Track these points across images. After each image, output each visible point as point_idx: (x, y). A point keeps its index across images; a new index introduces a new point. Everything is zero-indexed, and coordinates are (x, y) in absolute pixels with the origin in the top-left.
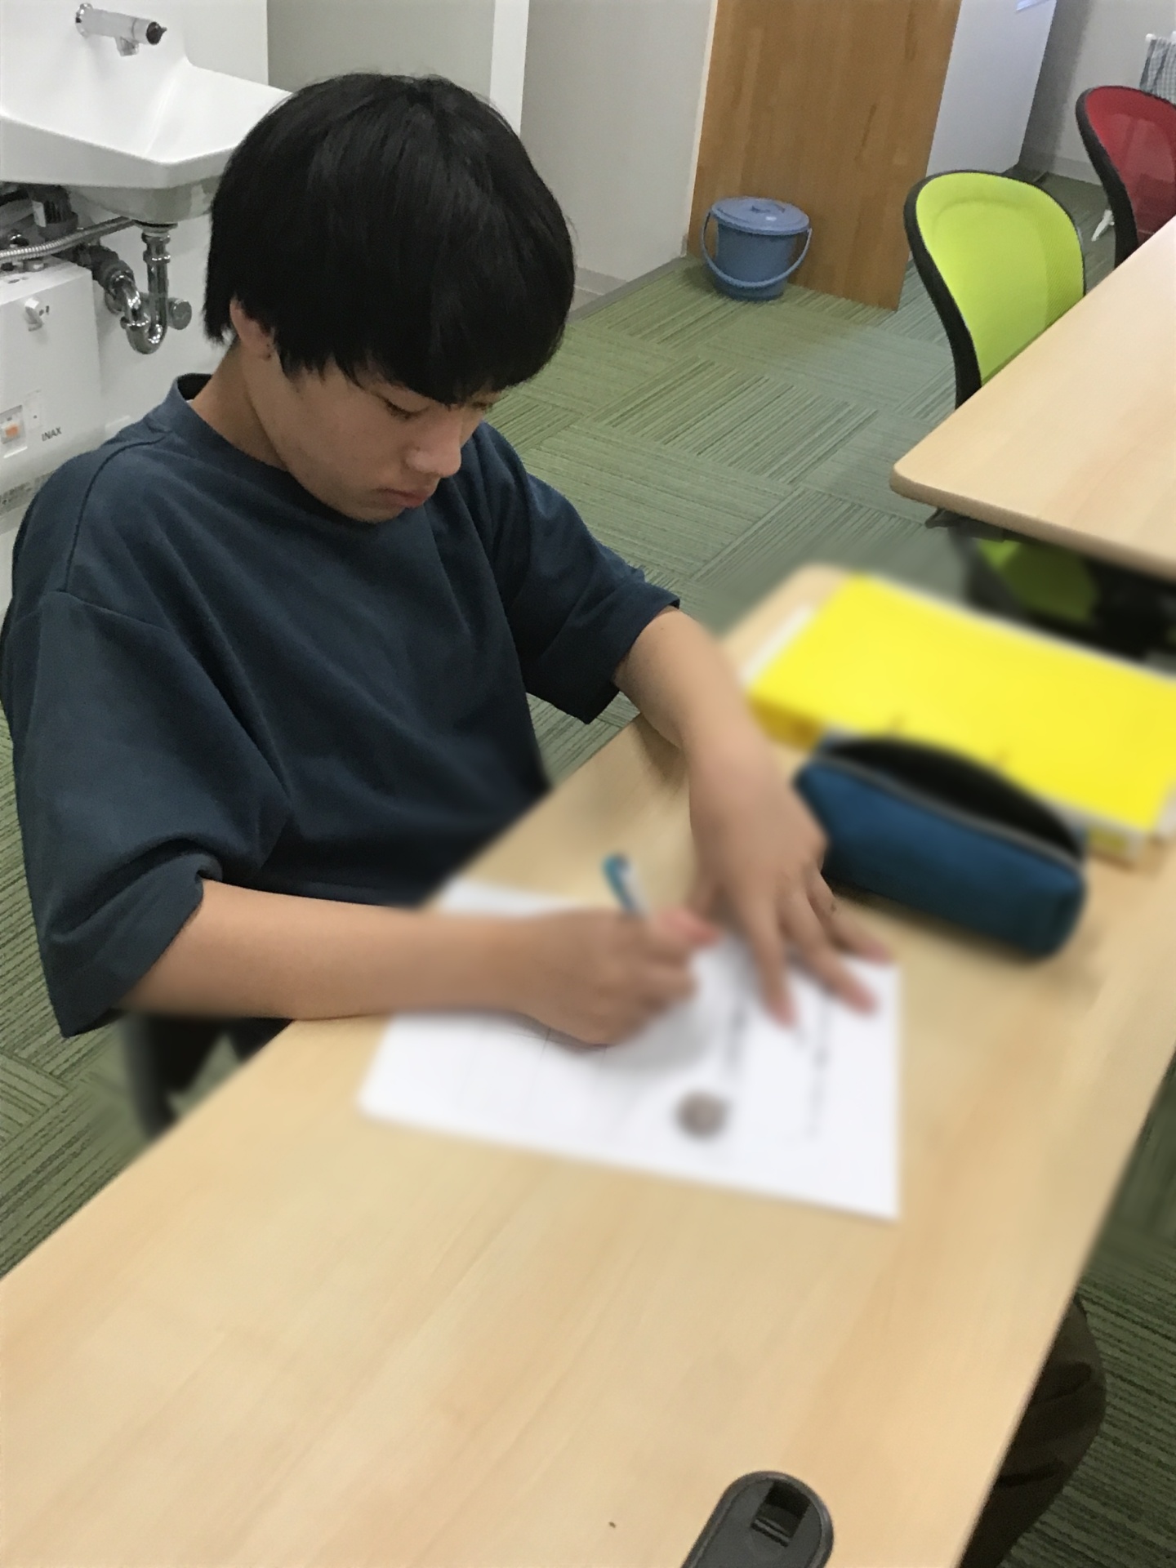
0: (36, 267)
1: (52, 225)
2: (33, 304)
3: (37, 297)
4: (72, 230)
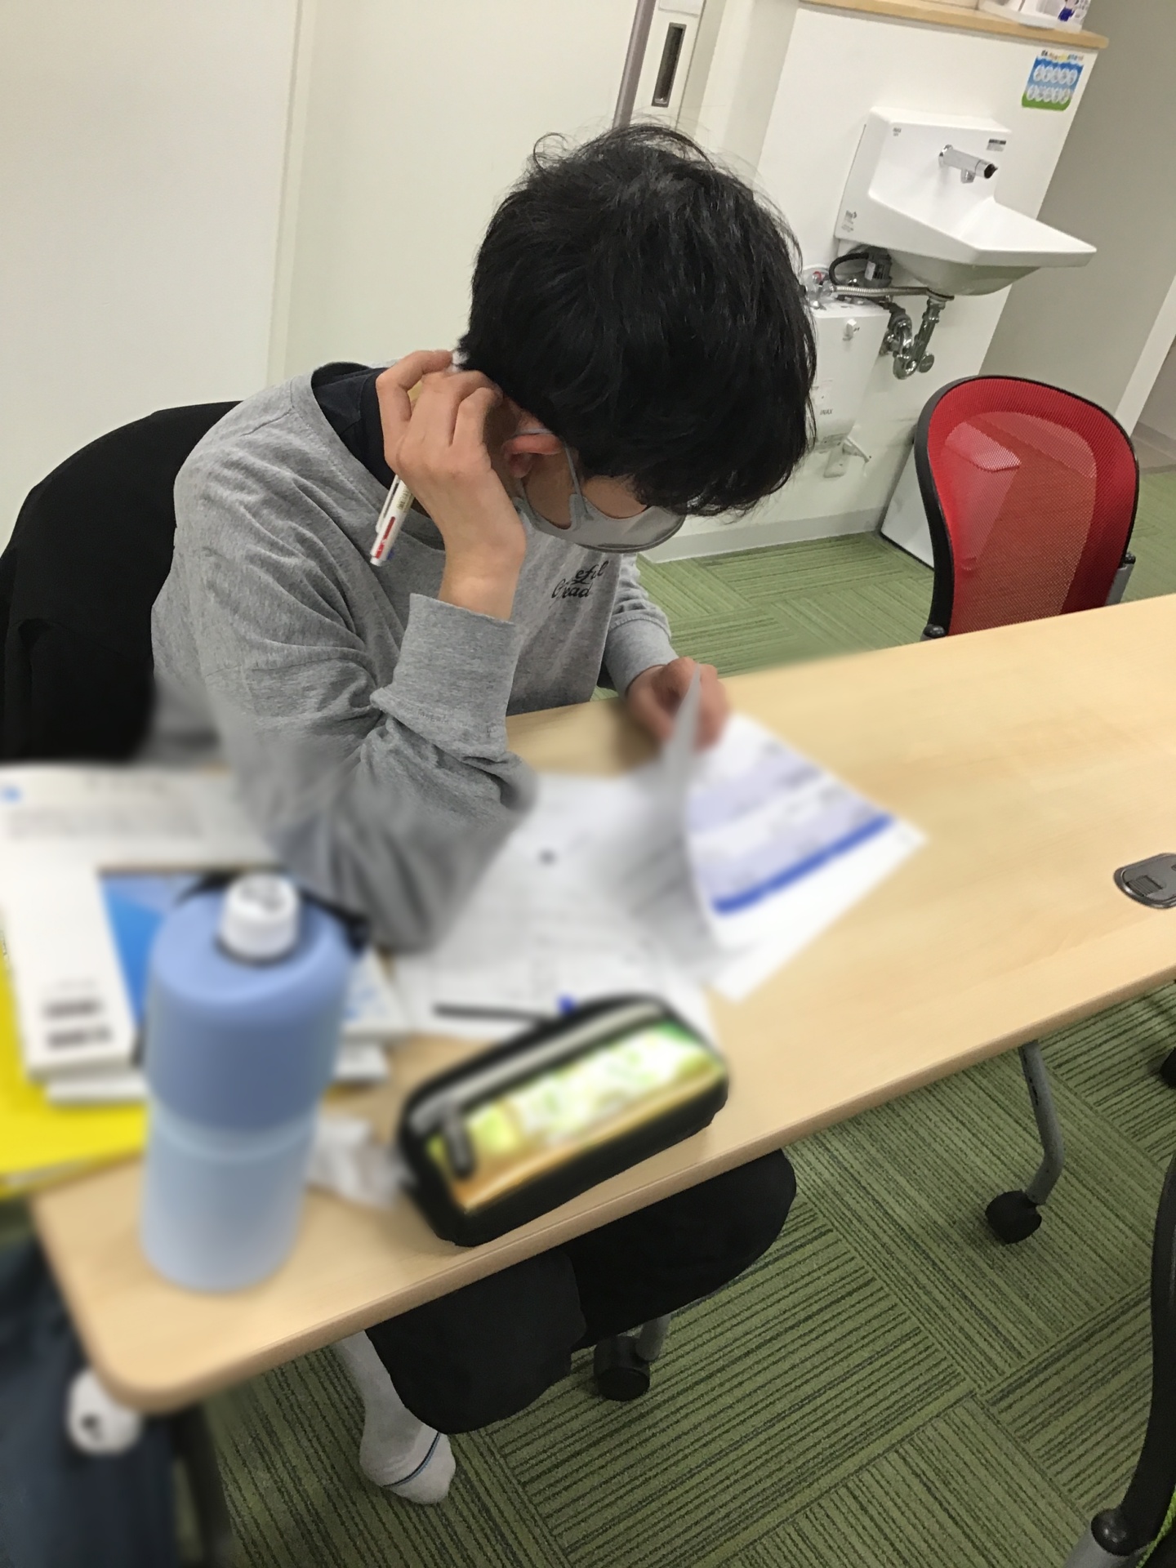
0: (860, 302)
1: (877, 282)
2: (852, 323)
3: (856, 319)
4: (886, 286)
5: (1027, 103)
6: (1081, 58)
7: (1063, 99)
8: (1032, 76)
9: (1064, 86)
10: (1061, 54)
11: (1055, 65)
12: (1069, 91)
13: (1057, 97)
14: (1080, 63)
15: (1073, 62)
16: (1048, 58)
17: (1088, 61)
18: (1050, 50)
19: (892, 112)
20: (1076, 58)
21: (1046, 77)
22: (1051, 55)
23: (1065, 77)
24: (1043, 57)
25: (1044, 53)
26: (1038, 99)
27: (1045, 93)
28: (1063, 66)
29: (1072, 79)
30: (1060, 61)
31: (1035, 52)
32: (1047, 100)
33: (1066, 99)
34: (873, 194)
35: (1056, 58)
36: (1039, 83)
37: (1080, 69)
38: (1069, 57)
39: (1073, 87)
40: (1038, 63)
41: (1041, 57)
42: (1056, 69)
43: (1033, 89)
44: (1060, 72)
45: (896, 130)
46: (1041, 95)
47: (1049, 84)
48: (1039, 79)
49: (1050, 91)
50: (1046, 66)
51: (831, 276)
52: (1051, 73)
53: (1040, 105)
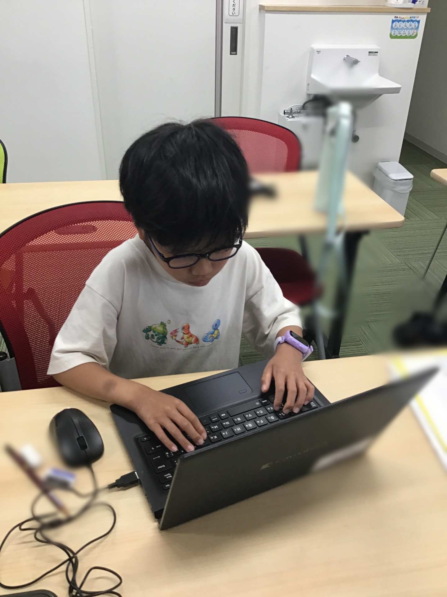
5: (392, 37)
6: (418, 17)
7: (413, 34)
8: (392, 27)
9: (412, 29)
10: (406, 17)
11: (404, 21)
12: (415, 31)
13: (409, 33)
14: (418, 19)
15: (413, 19)
16: (400, 19)
17: (423, 19)
18: (398, 16)
19: (317, 46)
20: (415, 17)
21: (400, 26)
22: (400, 18)
23: (411, 25)
24: (396, 19)
25: (395, 17)
26: (399, 35)
27: (402, 32)
28: (408, 21)
29: (415, 26)
30: (406, 20)
31: (392, 17)
32: (404, 35)
33: (415, 34)
34: (313, 76)
35: (403, 18)
36: (397, 29)
37: (419, 22)
38: (411, 17)
39: (417, 28)
40: (393, 21)
41: (394, 19)
42: (405, 23)
43: (395, 31)
44: (408, 24)
45: (317, 51)
46: (400, 33)
47: (403, 29)
48: (396, 27)
49: (404, 31)
50: (398, 22)
51: (304, 107)
52: (403, 25)
53: (401, 37)
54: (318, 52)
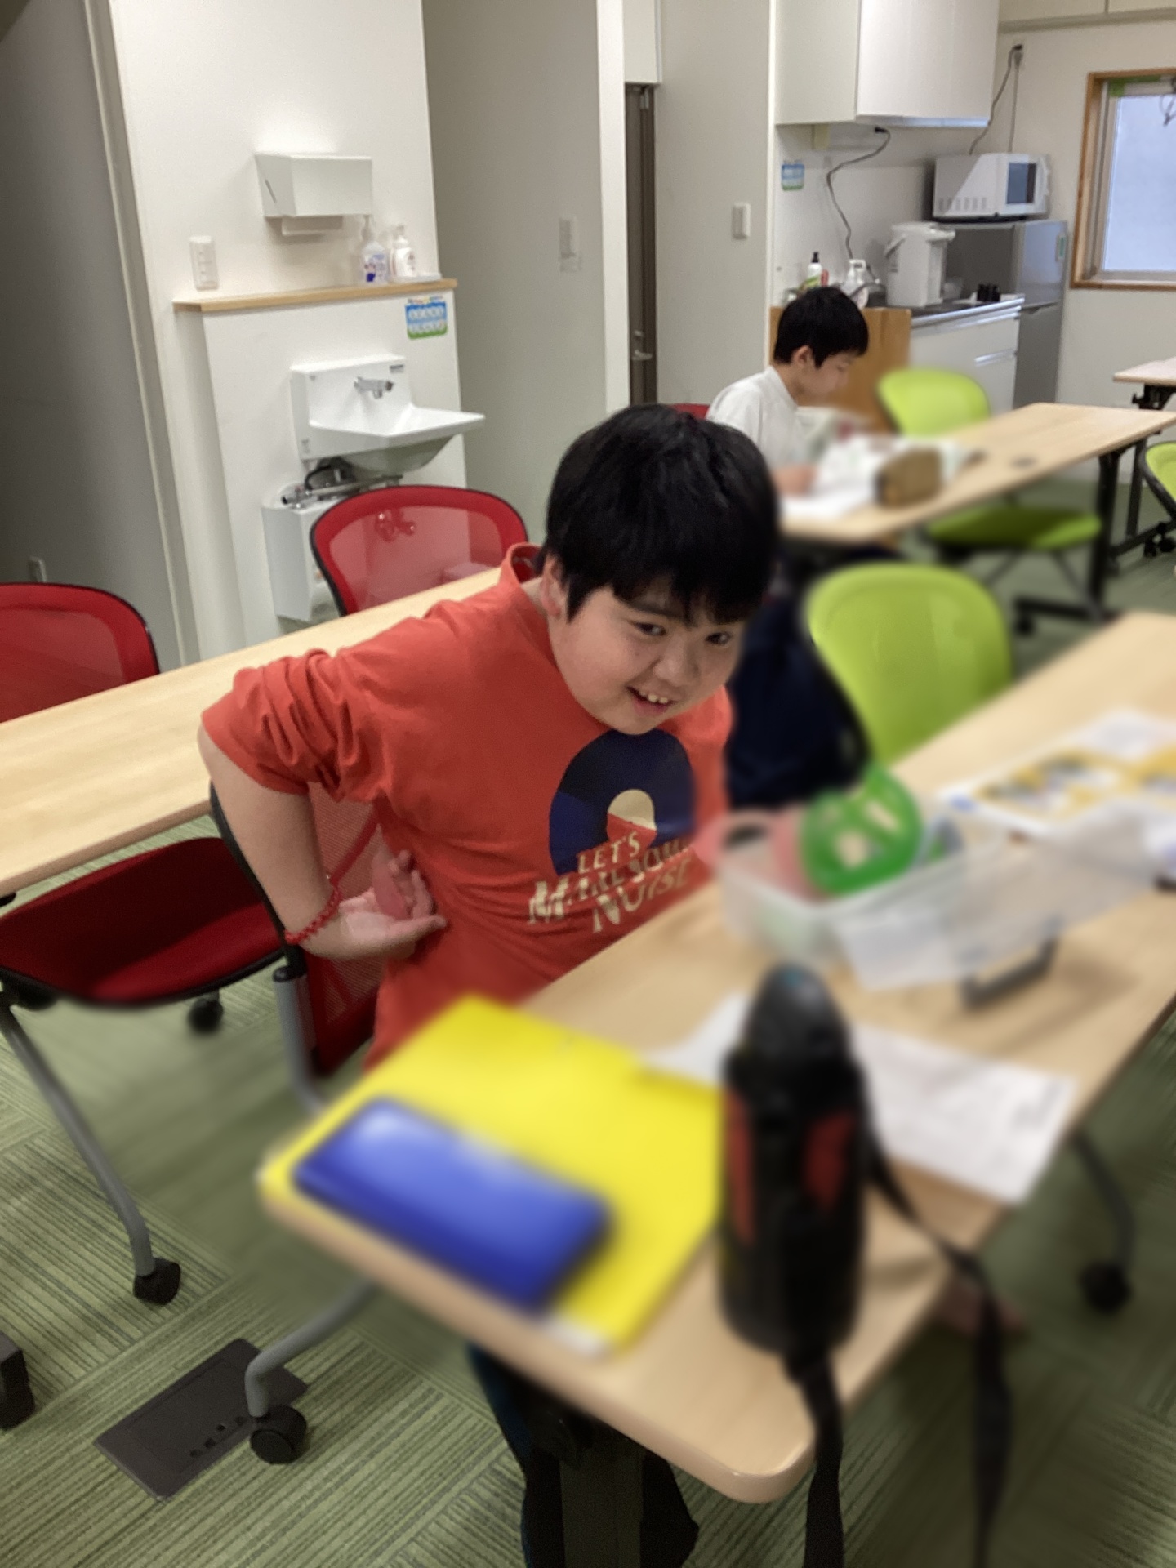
1: (345, 480)
4: (352, 482)
5: (413, 336)
6: (441, 297)
7: (440, 327)
8: (407, 317)
9: (437, 318)
10: (424, 298)
11: (423, 307)
12: (443, 320)
13: (435, 326)
14: (441, 301)
15: (436, 301)
16: (417, 304)
17: (448, 298)
18: (415, 298)
19: (306, 366)
20: (436, 298)
21: (419, 316)
22: (417, 301)
23: (435, 312)
24: (411, 304)
25: (410, 301)
26: (421, 332)
27: (424, 326)
28: (429, 306)
29: (442, 313)
30: (426, 303)
31: (403, 302)
32: (428, 331)
33: (443, 325)
34: (314, 423)
35: (421, 302)
36: (416, 321)
37: (444, 305)
38: (430, 299)
39: (444, 316)
40: (408, 309)
41: (409, 304)
42: (425, 309)
43: (414, 326)
44: (430, 311)
46: (422, 328)
47: (424, 319)
48: (414, 318)
49: (427, 324)
50: (416, 309)
51: (308, 487)
52: (423, 313)
53: (425, 335)
54: (313, 377)
